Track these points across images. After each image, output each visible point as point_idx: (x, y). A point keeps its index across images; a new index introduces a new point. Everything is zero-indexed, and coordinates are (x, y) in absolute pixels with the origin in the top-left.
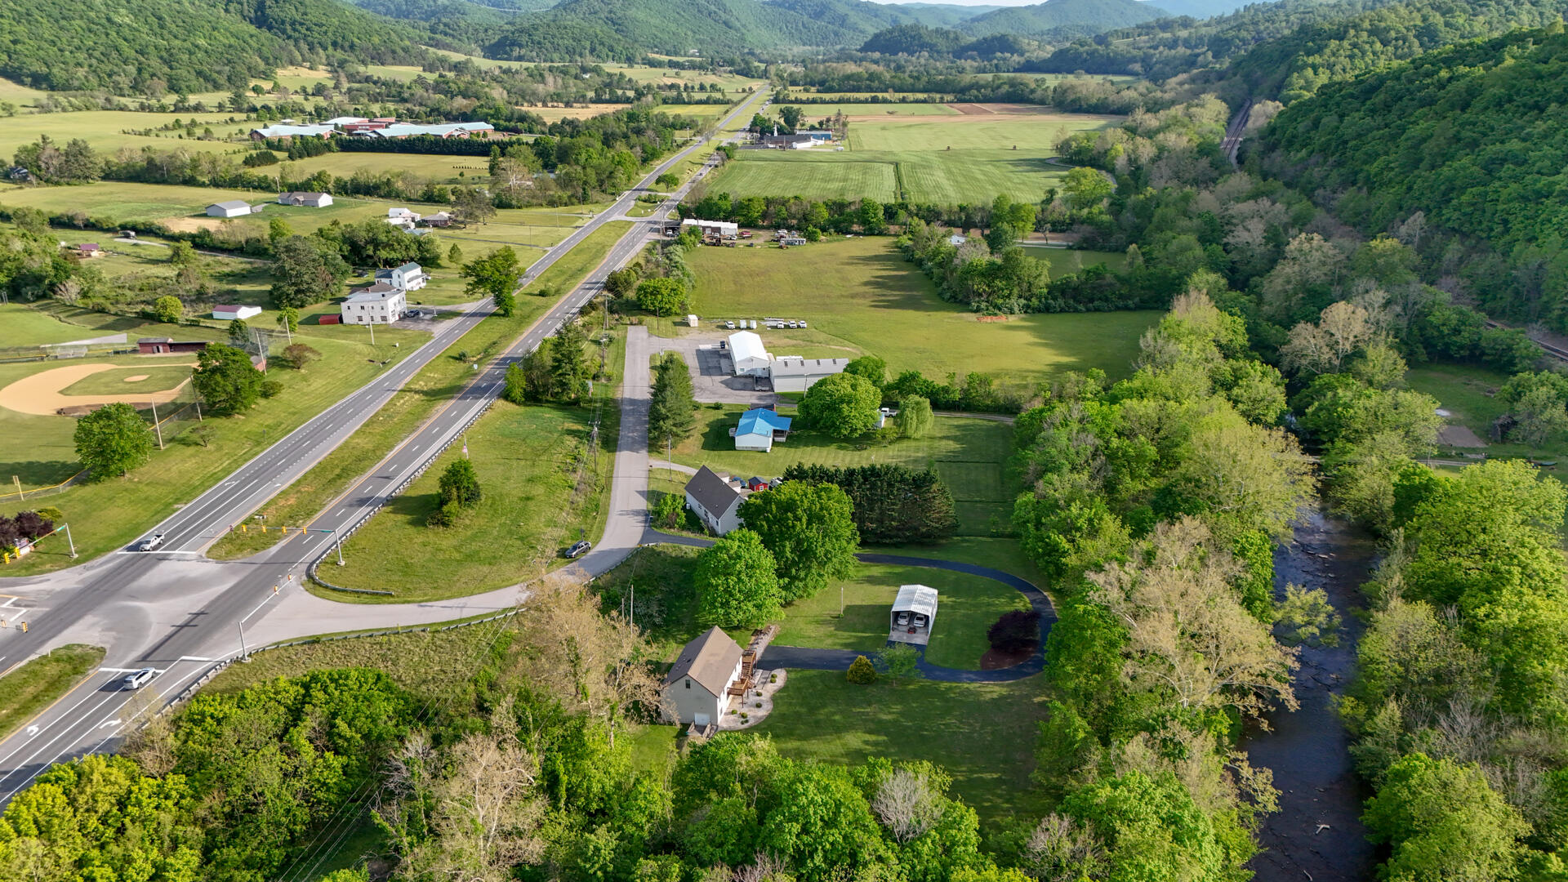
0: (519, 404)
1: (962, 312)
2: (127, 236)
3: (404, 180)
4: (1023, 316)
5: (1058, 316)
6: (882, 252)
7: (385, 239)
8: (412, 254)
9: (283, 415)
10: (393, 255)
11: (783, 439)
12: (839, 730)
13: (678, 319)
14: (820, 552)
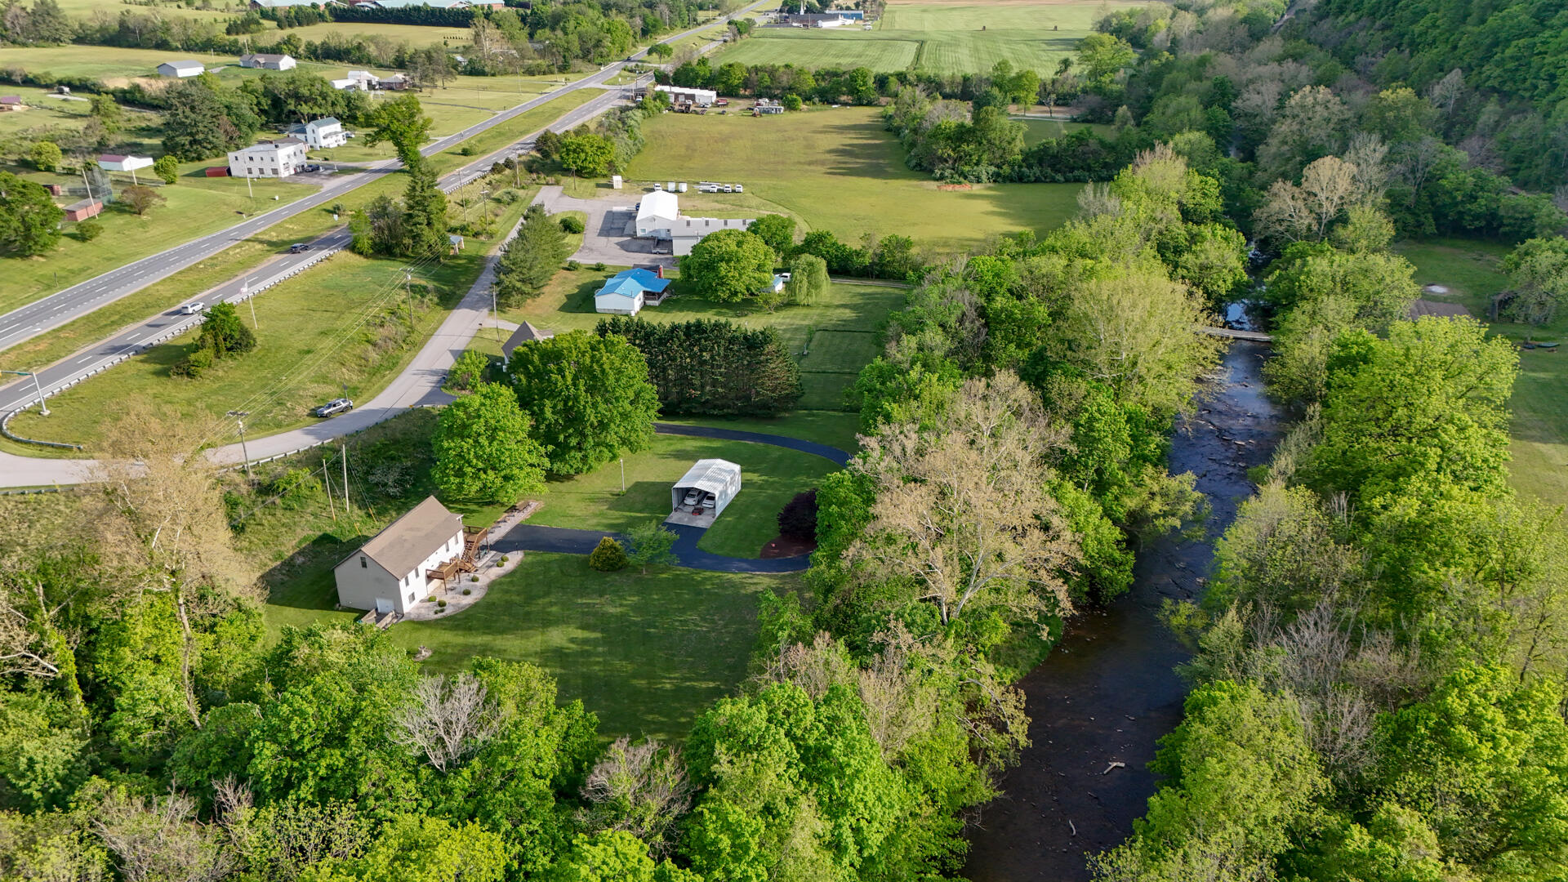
0: (366, 257)
1: (923, 180)
2: (61, 92)
3: (377, 45)
4: (991, 185)
5: (1031, 186)
6: (865, 121)
7: (307, 93)
8: (339, 110)
9: (95, 259)
10: (317, 110)
11: (656, 303)
12: (547, 622)
13: (603, 181)
14: (592, 417)
